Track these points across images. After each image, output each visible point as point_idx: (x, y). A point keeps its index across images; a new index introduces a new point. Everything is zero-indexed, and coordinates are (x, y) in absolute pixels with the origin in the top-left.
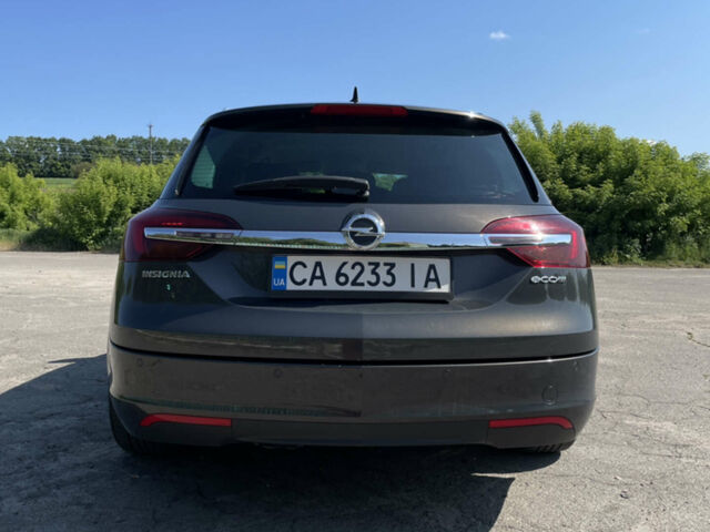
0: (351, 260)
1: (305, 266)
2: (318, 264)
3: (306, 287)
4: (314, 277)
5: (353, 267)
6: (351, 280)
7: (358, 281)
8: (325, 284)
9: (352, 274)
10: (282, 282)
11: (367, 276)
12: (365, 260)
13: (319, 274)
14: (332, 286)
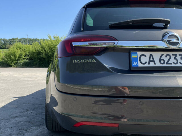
0: (165, 53)
1: (145, 56)
2: (151, 55)
3: (147, 65)
4: (150, 61)
5: (166, 56)
6: (166, 62)
7: (169, 62)
8: (155, 64)
9: (166, 59)
10: (136, 63)
11: (172, 60)
12: (171, 53)
13: (151, 59)
14: (158, 64)
